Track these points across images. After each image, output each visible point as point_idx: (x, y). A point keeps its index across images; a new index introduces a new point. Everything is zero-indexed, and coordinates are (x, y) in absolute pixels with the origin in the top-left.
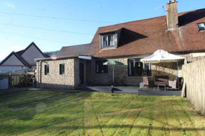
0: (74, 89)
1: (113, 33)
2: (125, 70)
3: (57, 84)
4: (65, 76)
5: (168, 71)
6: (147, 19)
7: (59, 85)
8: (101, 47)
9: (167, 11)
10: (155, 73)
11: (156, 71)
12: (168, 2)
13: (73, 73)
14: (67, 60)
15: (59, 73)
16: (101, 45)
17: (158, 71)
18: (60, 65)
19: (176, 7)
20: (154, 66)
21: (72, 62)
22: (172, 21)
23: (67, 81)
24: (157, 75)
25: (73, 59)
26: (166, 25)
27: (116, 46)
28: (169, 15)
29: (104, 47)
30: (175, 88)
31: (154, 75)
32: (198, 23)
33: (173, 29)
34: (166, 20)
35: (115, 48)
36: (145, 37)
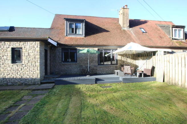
1: (81, 21)
2: (95, 59)
3: (6, 77)
4: (24, 66)
5: (129, 61)
6: (103, 18)
7: (10, 79)
8: (67, 34)
9: (122, 14)
10: (121, 62)
11: (121, 60)
12: (123, 7)
13: (39, 61)
14: (26, 43)
15: (10, 62)
16: (67, 31)
17: (123, 61)
18: (13, 49)
19: (128, 13)
20: (120, 57)
21: (36, 46)
22: (125, 22)
23: (27, 73)
24: (122, 64)
25: (39, 42)
26: (120, 25)
27: (84, 35)
28: (123, 17)
29: (69, 34)
30: (150, 74)
31: (119, 64)
32: (140, 28)
33: (125, 29)
34: (118, 22)
35: (83, 37)
36: (107, 31)
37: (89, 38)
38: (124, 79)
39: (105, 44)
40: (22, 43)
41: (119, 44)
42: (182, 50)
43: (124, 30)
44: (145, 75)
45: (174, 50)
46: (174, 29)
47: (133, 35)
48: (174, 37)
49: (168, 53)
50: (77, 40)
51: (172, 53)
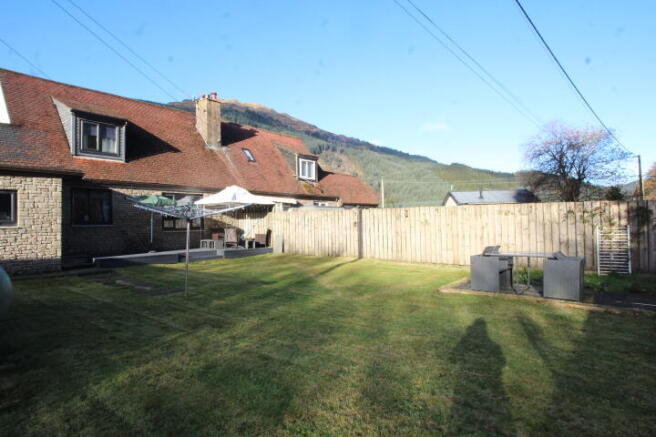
0: (59, 267)
1: (119, 122)
4: (21, 231)
8: (76, 149)
13: (59, 222)
14: (28, 179)
16: (77, 142)
17: (215, 221)
21: (51, 188)
22: (213, 132)
24: (214, 227)
25: (60, 180)
26: (199, 134)
27: (123, 156)
28: (209, 120)
29: (84, 151)
30: (264, 243)
31: (206, 228)
32: (243, 149)
33: (214, 147)
34: (194, 124)
35: (123, 162)
36: (176, 150)
37: (135, 165)
38: (226, 252)
39: (178, 183)
40: (17, 179)
41: (205, 185)
42: (312, 202)
43: (212, 151)
44: (258, 245)
45: (301, 201)
46: (301, 160)
47: (232, 167)
48: (301, 176)
49: (292, 205)
50: (108, 167)
51: (298, 205)
